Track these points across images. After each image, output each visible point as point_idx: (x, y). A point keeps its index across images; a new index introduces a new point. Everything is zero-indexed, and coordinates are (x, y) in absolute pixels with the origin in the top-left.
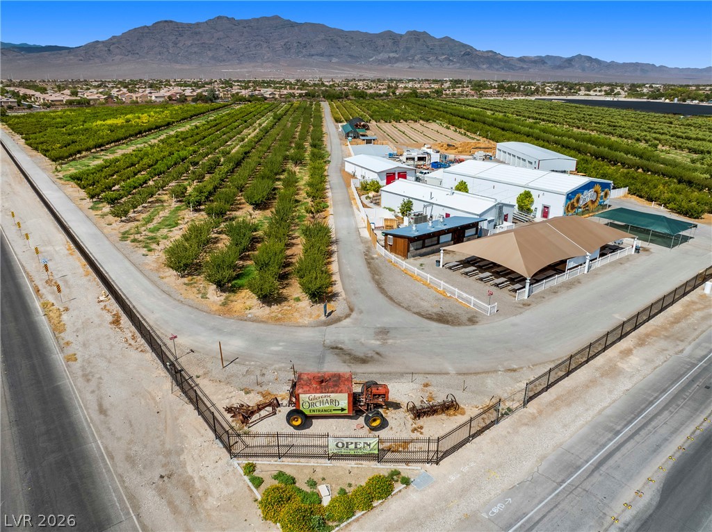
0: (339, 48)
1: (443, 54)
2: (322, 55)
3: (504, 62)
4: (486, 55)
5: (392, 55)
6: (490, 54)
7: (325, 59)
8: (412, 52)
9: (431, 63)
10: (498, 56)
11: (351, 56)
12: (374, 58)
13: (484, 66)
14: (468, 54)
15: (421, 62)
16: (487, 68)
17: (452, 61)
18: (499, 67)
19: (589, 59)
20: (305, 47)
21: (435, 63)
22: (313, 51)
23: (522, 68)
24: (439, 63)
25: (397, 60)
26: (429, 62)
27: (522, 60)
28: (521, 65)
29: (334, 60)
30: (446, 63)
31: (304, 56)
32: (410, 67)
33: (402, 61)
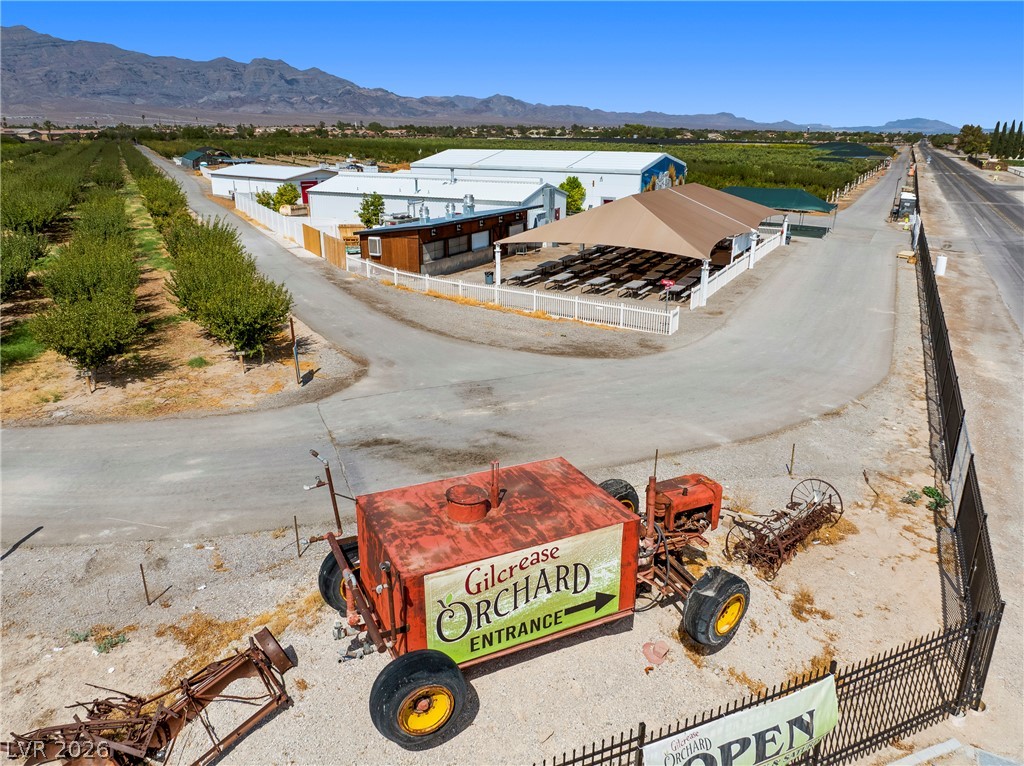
0: (145, 83)
1: (312, 93)
2: (116, 93)
3: (401, 104)
4: (374, 94)
5: (233, 94)
6: (380, 93)
7: (124, 100)
8: (264, 90)
9: (295, 106)
10: (392, 96)
11: (167, 96)
12: (205, 98)
13: (374, 110)
14: (349, 92)
15: (281, 104)
16: (379, 112)
17: (327, 103)
18: (394, 111)
19: (510, 100)
20: (85, 80)
21: (302, 106)
22: (99, 87)
23: (426, 112)
24: (307, 105)
25: (243, 102)
26: (292, 104)
27: (423, 101)
28: (425, 108)
29: (139, 101)
30: (317, 106)
31: (84, 95)
32: (264, 112)
33: (251, 103)
